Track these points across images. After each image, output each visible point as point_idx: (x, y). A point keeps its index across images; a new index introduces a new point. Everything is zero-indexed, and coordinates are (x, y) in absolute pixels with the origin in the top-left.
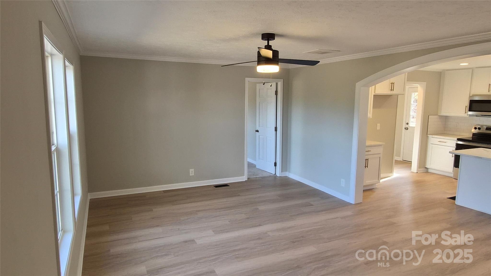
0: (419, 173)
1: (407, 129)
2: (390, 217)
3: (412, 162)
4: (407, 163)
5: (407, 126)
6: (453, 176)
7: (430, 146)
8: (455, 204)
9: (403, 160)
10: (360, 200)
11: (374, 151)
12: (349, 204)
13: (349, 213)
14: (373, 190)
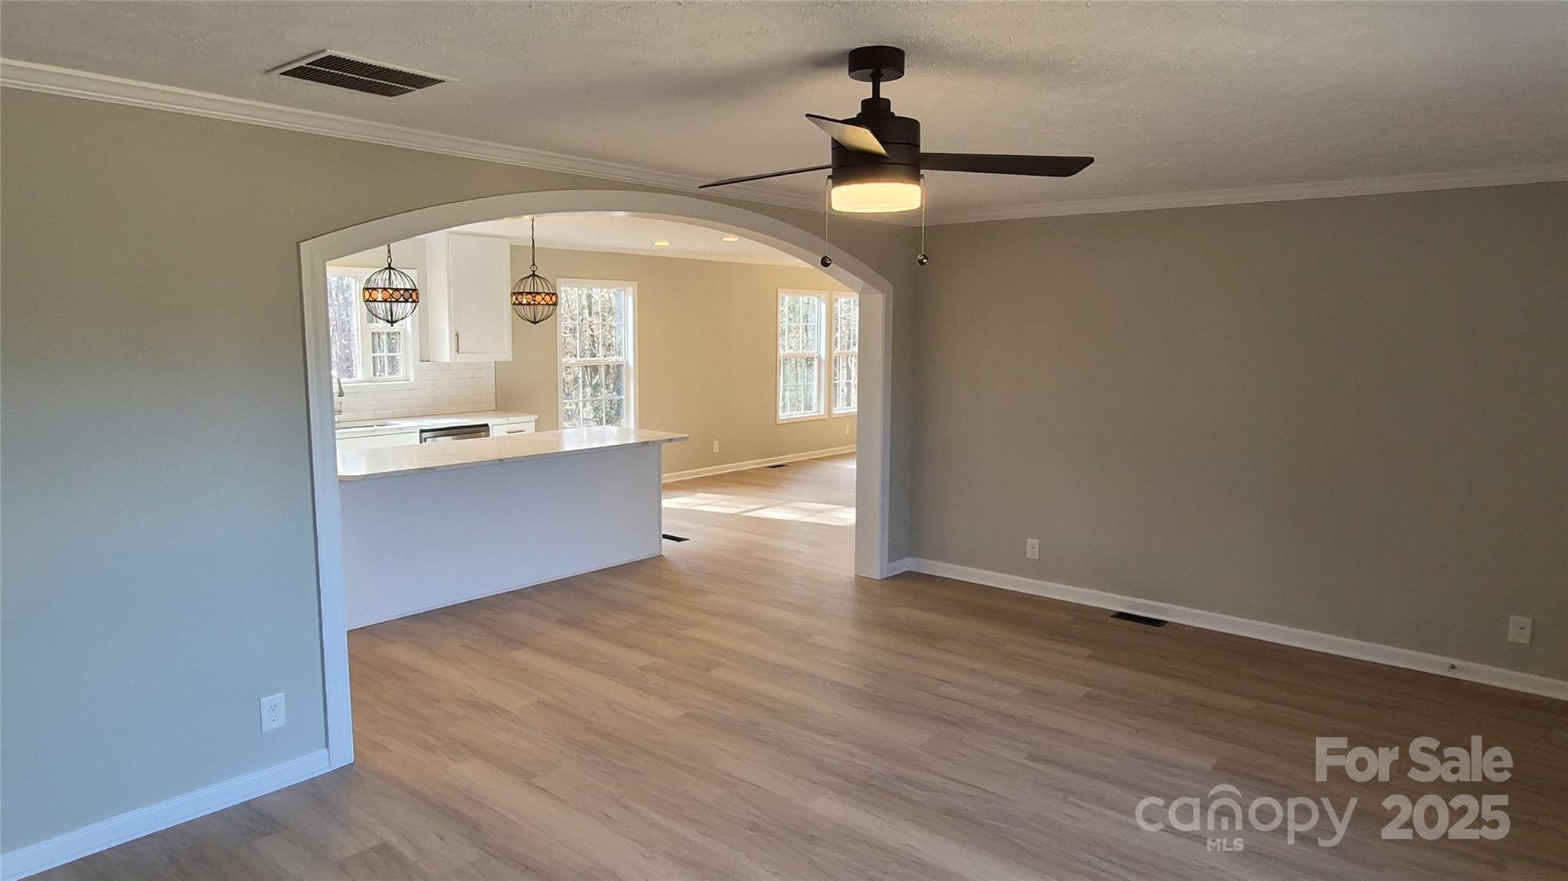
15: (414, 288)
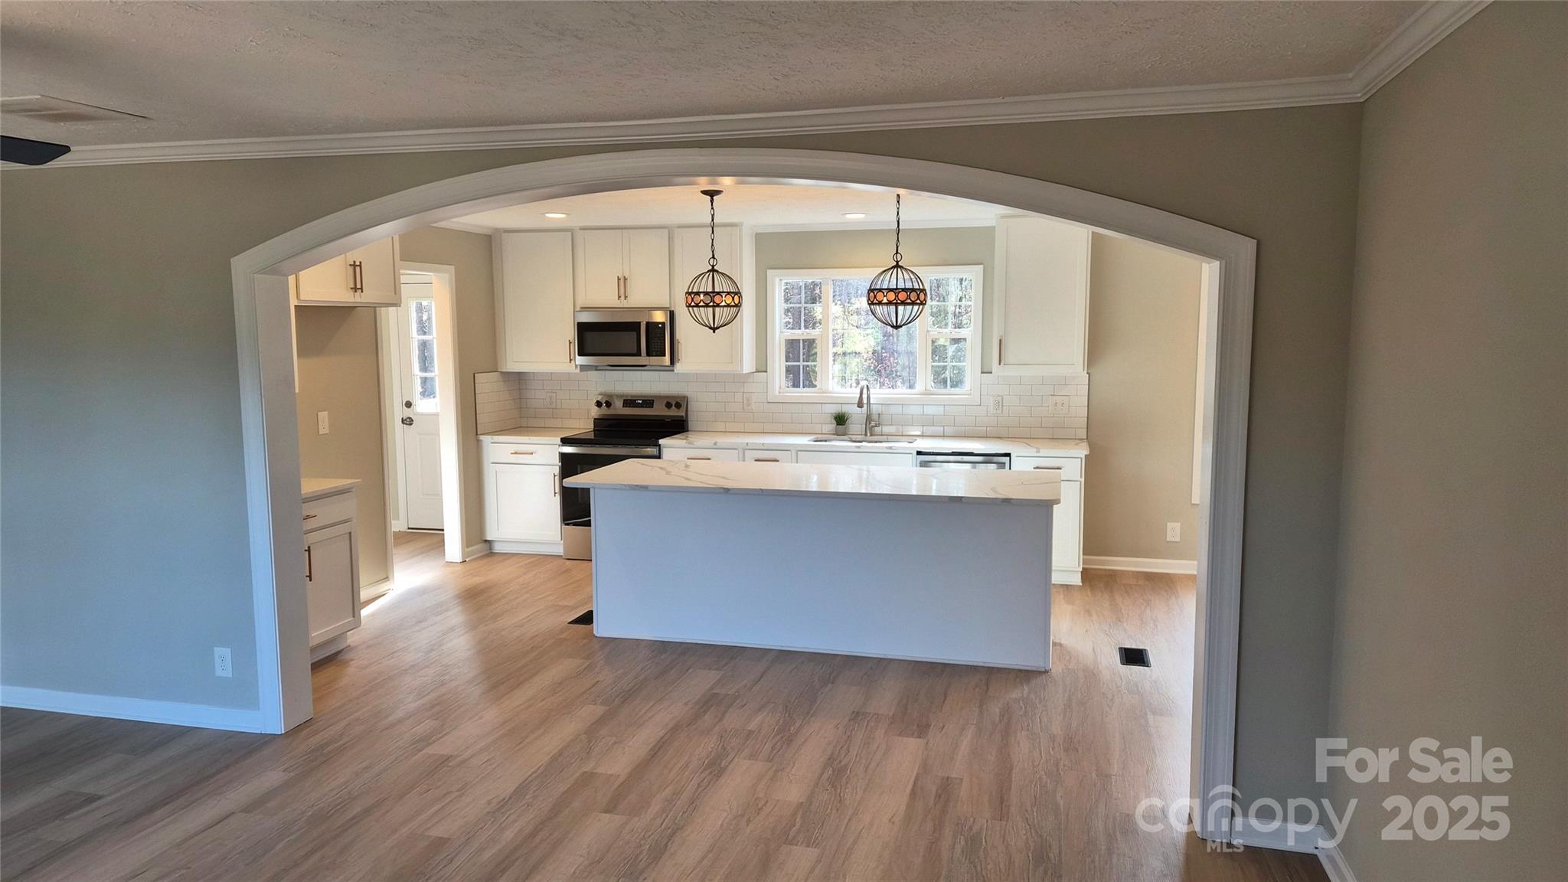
0: (472, 560)
1: (408, 421)
2: (426, 740)
3: (443, 530)
4: (429, 538)
5: (408, 413)
6: (562, 551)
7: (490, 473)
8: (594, 635)
9: (409, 528)
10: (306, 712)
11: (325, 513)
12: (266, 740)
13: (273, 777)
14: (340, 657)
15: (737, 291)
